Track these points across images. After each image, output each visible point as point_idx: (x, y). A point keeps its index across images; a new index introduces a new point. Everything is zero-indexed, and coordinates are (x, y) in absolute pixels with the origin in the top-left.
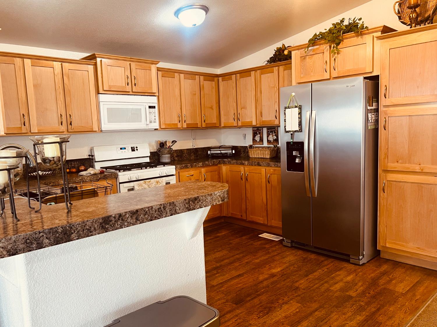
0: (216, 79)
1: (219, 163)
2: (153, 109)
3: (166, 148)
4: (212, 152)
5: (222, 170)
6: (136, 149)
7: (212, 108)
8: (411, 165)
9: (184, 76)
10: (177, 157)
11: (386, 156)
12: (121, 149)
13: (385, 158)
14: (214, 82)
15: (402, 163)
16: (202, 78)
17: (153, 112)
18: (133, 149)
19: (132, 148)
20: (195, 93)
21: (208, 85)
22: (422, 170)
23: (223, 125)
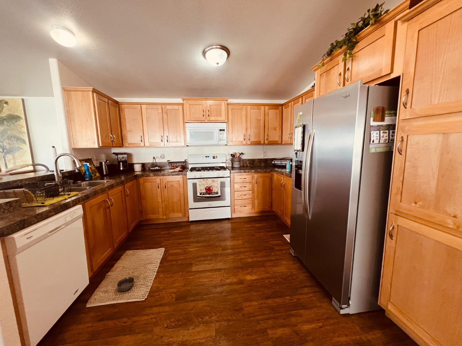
0: (280, 108)
1: (272, 171)
2: (223, 132)
3: (236, 158)
4: (275, 162)
5: (274, 176)
6: (216, 157)
7: (275, 129)
8: (438, 214)
9: (251, 107)
10: (249, 164)
11: (398, 191)
12: (206, 157)
13: (397, 194)
14: (278, 110)
15: (422, 207)
16: (267, 107)
17: (223, 133)
18: (214, 158)
19: (213, 156)
20: (260, 119)
21: (272, 112)
22: (458, 227)
23: (283, 143)
